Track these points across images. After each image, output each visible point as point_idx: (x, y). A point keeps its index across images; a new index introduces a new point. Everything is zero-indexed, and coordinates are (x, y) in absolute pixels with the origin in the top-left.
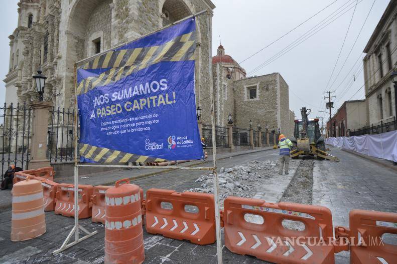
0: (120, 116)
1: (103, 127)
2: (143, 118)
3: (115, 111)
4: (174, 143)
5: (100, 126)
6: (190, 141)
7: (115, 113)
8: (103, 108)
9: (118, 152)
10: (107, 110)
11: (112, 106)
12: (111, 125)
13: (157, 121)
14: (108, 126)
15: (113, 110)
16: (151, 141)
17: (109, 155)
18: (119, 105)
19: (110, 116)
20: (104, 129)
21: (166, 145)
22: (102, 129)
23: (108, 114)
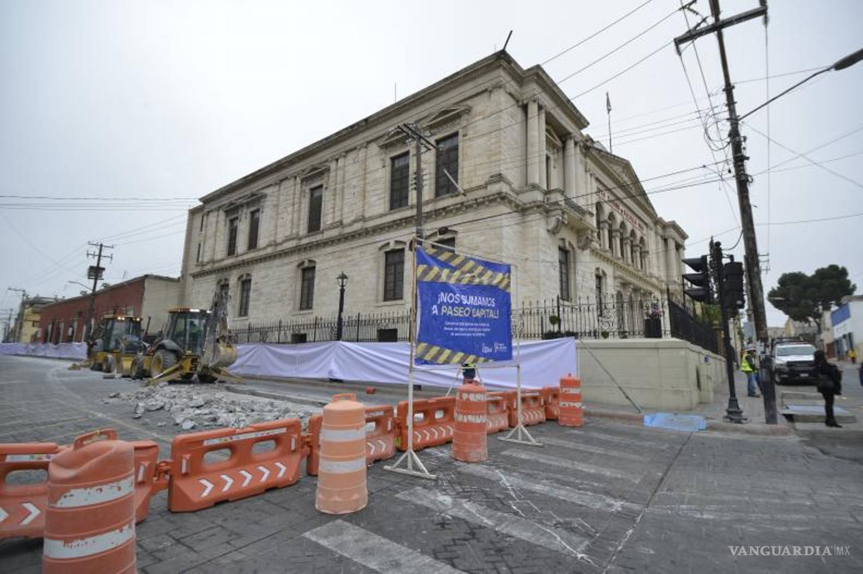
0: (468, 319)
1: (448, 326)
2: (481, 325)
3: (463, 314)
4: (497, 348)
5: (444, 325)
6: (505, 348)
7: (461, 315)
8: (450, 308)
9: (461, 354)
10: (455, 310)
11: (460, 308)
12: (458, 327)
13: (489, 330)
14: (454, 326)
15: (460, 312)
16: (486, 346)
17: (453, 357)
18: (468, 309)
19: (458, 317)
20: (448, 329)
21: (493, 350)
22: (445, 329)
23: (455, 315)
